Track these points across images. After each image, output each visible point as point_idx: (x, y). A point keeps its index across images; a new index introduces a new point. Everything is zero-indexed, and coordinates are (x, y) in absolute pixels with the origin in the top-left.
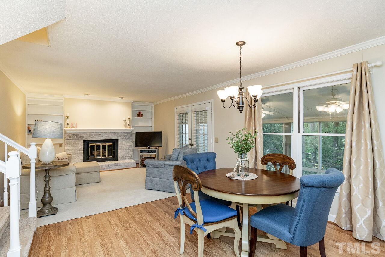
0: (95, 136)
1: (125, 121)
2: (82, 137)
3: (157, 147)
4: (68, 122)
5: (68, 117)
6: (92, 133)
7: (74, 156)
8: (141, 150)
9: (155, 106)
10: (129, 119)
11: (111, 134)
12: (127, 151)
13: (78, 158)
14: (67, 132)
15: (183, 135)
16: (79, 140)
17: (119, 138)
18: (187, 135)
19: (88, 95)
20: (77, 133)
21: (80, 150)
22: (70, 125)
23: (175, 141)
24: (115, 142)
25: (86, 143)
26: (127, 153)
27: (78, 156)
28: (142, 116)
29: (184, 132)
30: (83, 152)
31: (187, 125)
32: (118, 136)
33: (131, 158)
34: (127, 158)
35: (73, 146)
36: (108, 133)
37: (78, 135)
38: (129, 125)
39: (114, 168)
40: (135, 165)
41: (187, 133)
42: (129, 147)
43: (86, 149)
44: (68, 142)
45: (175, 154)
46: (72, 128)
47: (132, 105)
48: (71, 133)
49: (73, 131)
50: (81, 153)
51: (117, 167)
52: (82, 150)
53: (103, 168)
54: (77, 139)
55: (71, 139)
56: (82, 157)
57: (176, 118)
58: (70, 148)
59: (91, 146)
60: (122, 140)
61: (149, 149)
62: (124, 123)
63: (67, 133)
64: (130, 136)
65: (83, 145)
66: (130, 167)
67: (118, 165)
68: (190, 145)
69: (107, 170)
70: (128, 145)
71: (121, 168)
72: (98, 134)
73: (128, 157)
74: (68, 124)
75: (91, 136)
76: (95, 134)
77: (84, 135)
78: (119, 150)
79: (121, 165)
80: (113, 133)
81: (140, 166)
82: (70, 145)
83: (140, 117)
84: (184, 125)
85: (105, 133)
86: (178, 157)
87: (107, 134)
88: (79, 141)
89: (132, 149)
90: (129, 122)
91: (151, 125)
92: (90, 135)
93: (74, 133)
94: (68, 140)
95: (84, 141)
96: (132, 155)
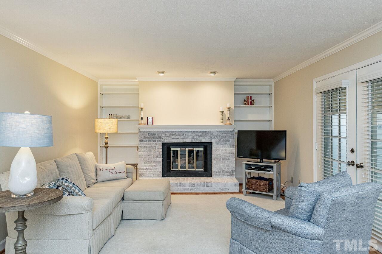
0: (177, 137)
1: (222, 112)
2: (160, 137)
3: (277, 161)
4: (142, 116)
5: (142, 109)
6: (174, 131)
7: (150, 166)
8: (246, 164)
9: (276, 83)
10: (229, 108)
11: (200, 134)
12: (225, 163)
13: (155, 168)
14: (141, 130)
15: (334, 139)
16: (157, 142)
17: (213, 141)
18: (343, 141)
19: (163, 73)
20: (154, 132)
21: (157, 157)
22: (145, 121)
23: (315, 152)
24: (208, 147)
25: (166, 147)
26: (226, 165)
27: (155, 166)
28: (252, 103)
29: (335, 133)
30: (161, 159)
31: (343, 116)
32: (211, 137)
33: (232, 175)
34: (226, 174)
35: (148, 151)
36: (197, 132)
37: (154, 135)
38: (229, 118)
39: (201, 190)
40: (237, 189)
41: (343, 134)
42: (229, 157)
43: (166, 155)
44: (143, 144)
45: (302, 199)
46: (147, 124)
47: (235, 85)
48: (146, 132)
49: (149, 129)
50: (159, 162)
51: (207, 190)
52: (160, 157)
53: (186, 189)
54: (153, 141)
55: (146, 141)
56: (160, 168)
57: (317, 103)
58: (145, 153)
59: (173, 151)
60: (218, 144)
61: (261, 162)
62: (221, 116)
63: (141, 132)
64: (231, 137)
65: (161, 151)
66: (229, 191)
67: (209, 185)
68: (353, 165)
69: (192, 191)
70: (227, 153)
71: (213, 192)
72: (183, 133)
73: (227, 172)
74: (142, 119)
75: (173, 137)
76: (177, 133)
77: (163, 135)
78: (213, 161)
79: (214, 185)
80: (203, 132)
81: (244, 193)
82: (145, 149)
83: (250, 106)
84: (335, 117)
85: (191, 131)
86: (312, 211)
87: (194, 134)
88: (156, 144)
89: (233, 159)
90: (229, 114)
91: (269, 119)
92: (170, 135)
93: (149, 132)
94: (142, 141)
95: (163, 144)
96: (234, 169)
